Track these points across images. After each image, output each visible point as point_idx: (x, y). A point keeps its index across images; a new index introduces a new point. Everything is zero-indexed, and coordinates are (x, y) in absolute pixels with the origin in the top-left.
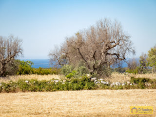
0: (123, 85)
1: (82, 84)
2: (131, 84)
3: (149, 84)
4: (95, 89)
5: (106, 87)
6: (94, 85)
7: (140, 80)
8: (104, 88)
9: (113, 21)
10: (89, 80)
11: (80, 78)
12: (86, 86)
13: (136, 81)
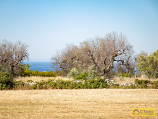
0: (130, 85)
1: (98, 84)
2: (136, 85)
3: (150, 85)
4: (108, 88)
5: (117, 87)
6: (107, 85)
7: (143, 82)
8: (115, 87)
9: (119, 34)
10: (103, 81)
11: (96, 79)
12: (101, 86)
13: (140, 82)
